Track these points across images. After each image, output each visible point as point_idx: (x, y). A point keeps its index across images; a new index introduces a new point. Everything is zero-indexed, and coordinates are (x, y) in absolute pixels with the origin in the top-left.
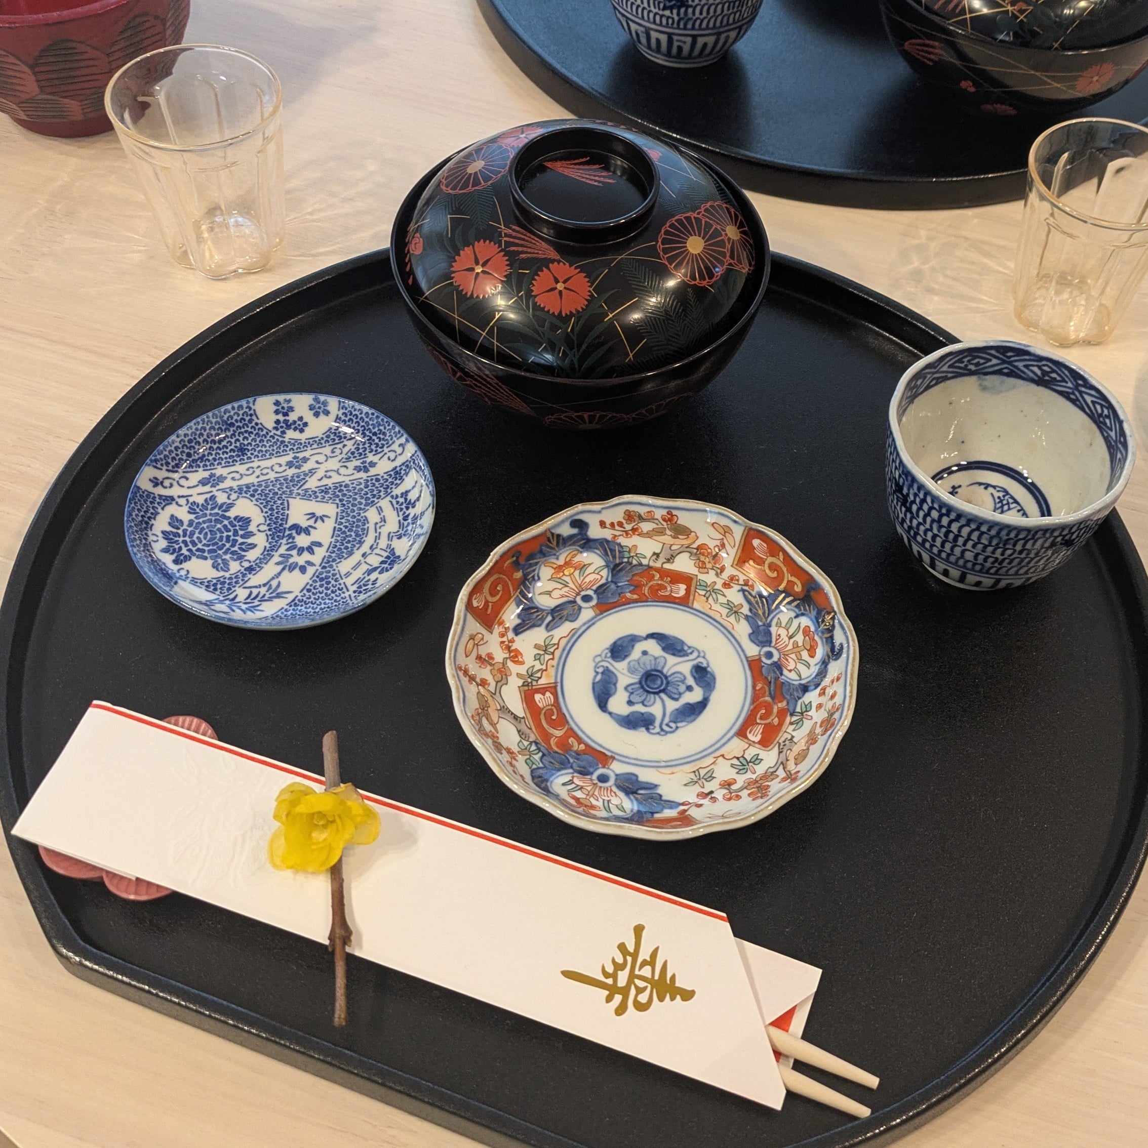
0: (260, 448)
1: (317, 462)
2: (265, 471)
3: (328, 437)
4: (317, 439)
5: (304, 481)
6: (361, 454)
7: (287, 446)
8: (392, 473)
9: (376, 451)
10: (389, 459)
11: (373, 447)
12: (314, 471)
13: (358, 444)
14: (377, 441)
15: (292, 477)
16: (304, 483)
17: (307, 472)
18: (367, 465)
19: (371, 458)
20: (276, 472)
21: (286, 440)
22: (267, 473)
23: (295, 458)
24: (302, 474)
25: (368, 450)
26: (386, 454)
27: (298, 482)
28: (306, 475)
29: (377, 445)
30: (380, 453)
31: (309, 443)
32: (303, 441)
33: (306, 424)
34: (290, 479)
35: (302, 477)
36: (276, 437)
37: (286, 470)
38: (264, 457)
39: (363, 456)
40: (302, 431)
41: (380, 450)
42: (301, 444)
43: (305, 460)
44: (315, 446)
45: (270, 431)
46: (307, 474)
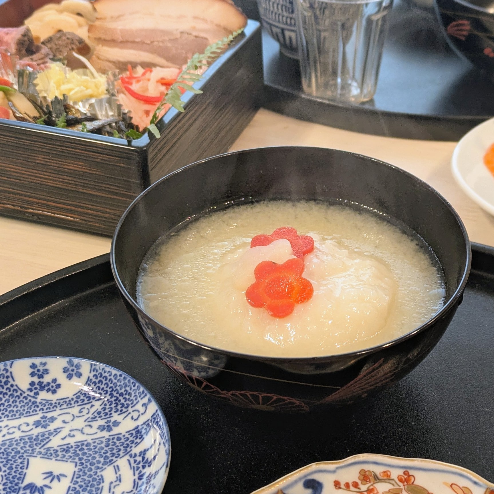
0: (11, 408)
1: (64, 422)
2: (11, 431)
3: (78, 397)
4: (67, 400)
5: (47, 440)
6: (106, 414)
7: (38, 406)
8: (134, 432)
9: (121, 411)
10: (132, 418)
11: (119, 407)
12: (58, 430)
13: (105, 405)
14: (123, 401)
15: (37, 436)
16: (47, 443)
17: (52, 431)
18: (111, 424)
19: (116, 417)
20: (23, 432)
21: (38, 400)
22: (14, 432)
23: (44, 417)
24: (47, 433)
25: (114, 410)
26: (130, 413)
27: (42, 441)
28: (50, 434)
29: (123, 405)
30: (124, 412)
31: (59, 403)
32: (53, 402)
33: (59, 386)
34: (34, 437)
35: (47, 436)
36: (29, 398)
37: (32, 429)
38: (14, 417)
39: (108, 416)
40: (54, 392)
41: (124, 410)
42: (51, 404)
43: (53, 419)
44: (65, 406)
45: (24, 392)
46: (52, 433)
